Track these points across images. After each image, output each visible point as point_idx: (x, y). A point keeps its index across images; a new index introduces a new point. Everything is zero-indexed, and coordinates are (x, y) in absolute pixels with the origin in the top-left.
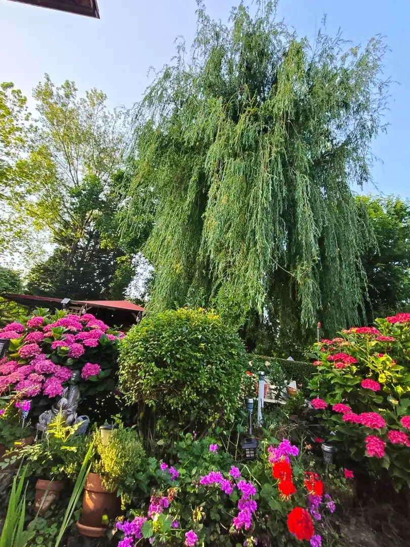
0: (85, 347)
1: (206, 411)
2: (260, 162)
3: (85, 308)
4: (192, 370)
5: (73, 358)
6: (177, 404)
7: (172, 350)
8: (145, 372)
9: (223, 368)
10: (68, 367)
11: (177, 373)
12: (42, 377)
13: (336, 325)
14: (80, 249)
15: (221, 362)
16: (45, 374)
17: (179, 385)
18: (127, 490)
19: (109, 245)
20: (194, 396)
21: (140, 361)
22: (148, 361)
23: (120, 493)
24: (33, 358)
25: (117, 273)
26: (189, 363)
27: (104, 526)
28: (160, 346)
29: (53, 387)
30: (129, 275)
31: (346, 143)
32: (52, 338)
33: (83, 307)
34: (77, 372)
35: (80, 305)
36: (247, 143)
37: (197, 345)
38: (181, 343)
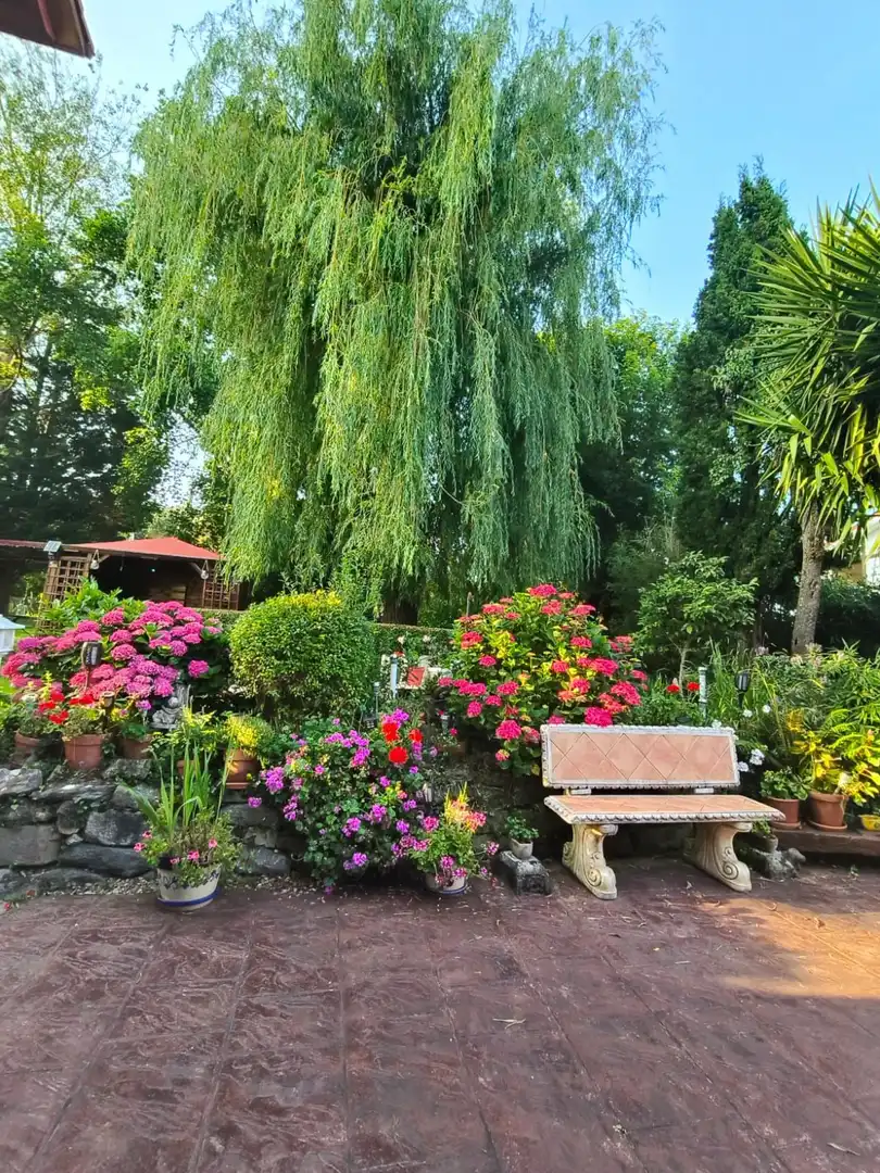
0: (187, 644)
1: (330, 697)
2: (414, 306)
3: (96, 559)
4: (314, 661)
5: (177, 657)
6: (300, 692)
7: (290, 644)
8: (266, 666)
9: (344, 656)
10: (172, 666)
11: (298, 664)
12: (149, 679)
13: (532, 573)
14: (21, 402)
15: (342, 650)
16: (151, 676)
17: (301, 675)
18: (265, 755)
19: (102, 401)
20: (317, 684)
21: (259, 655)
22: (268, 655)
23: (259, 758)
24: (131, 660)
25: (126, 462)
26: (310, 654)
27: (250, 781)
28: (279, 640)
29: (162, 687)
30: (155, 465)
31: (591, 226)
32: (145, 637)
33: (90, 556)
34: (182, 671)
35: (83, 553)
36: (390, 265)
37: (317, 636)
38: (299, 636)
